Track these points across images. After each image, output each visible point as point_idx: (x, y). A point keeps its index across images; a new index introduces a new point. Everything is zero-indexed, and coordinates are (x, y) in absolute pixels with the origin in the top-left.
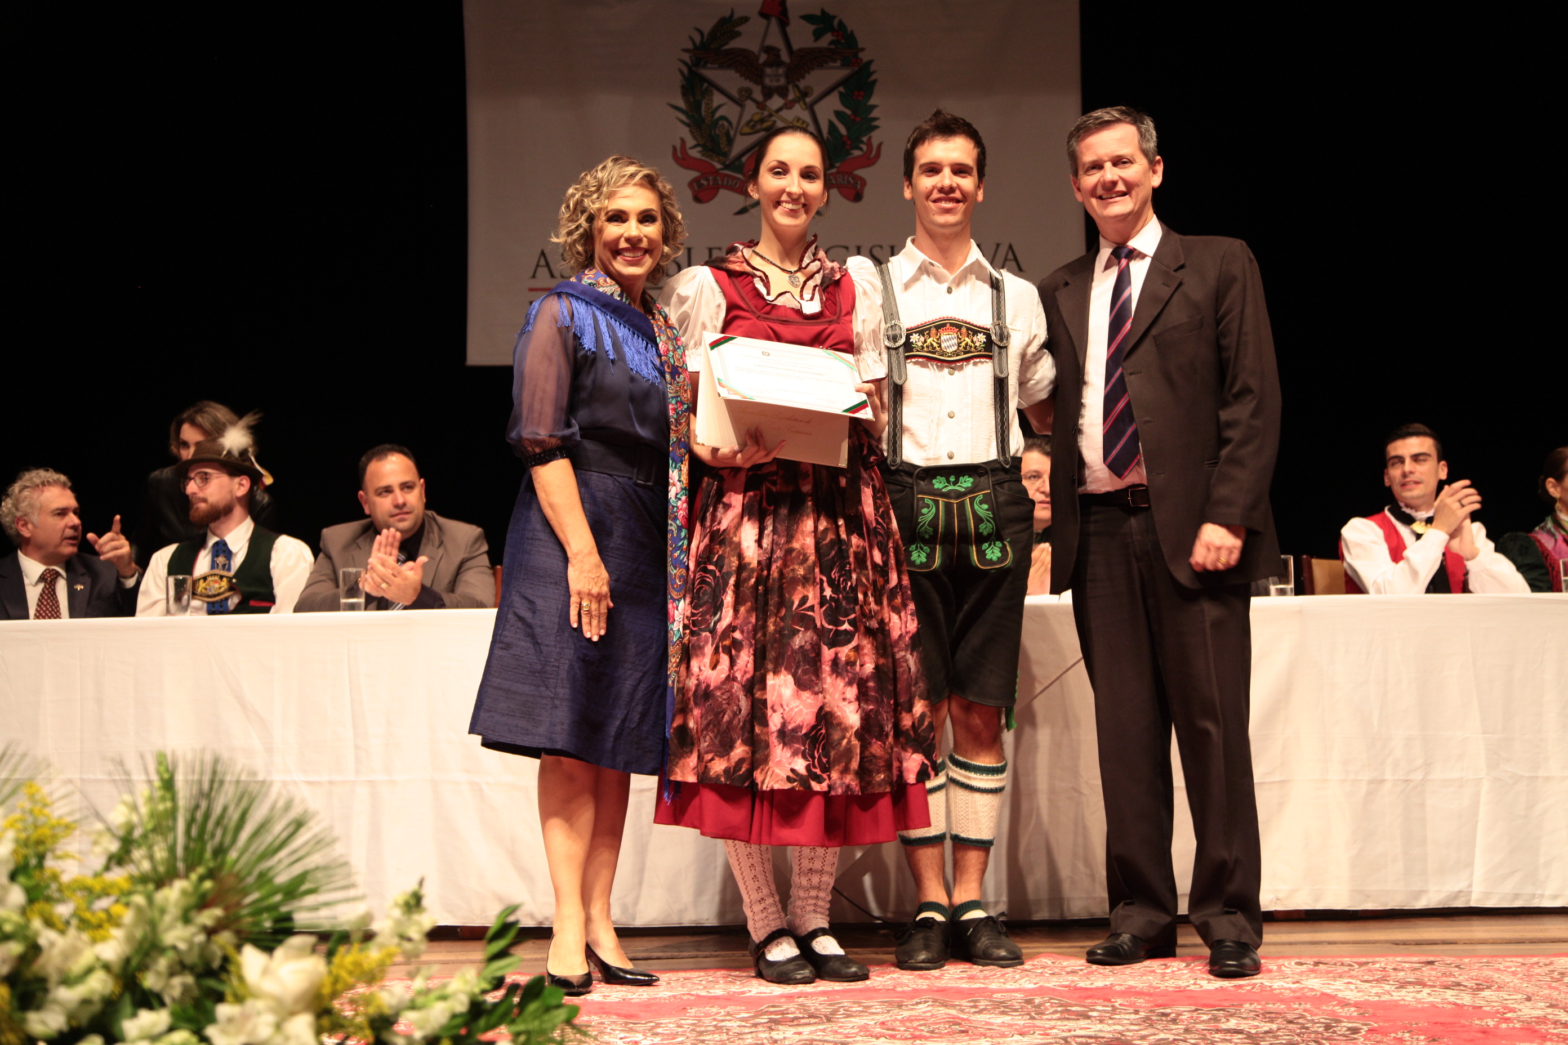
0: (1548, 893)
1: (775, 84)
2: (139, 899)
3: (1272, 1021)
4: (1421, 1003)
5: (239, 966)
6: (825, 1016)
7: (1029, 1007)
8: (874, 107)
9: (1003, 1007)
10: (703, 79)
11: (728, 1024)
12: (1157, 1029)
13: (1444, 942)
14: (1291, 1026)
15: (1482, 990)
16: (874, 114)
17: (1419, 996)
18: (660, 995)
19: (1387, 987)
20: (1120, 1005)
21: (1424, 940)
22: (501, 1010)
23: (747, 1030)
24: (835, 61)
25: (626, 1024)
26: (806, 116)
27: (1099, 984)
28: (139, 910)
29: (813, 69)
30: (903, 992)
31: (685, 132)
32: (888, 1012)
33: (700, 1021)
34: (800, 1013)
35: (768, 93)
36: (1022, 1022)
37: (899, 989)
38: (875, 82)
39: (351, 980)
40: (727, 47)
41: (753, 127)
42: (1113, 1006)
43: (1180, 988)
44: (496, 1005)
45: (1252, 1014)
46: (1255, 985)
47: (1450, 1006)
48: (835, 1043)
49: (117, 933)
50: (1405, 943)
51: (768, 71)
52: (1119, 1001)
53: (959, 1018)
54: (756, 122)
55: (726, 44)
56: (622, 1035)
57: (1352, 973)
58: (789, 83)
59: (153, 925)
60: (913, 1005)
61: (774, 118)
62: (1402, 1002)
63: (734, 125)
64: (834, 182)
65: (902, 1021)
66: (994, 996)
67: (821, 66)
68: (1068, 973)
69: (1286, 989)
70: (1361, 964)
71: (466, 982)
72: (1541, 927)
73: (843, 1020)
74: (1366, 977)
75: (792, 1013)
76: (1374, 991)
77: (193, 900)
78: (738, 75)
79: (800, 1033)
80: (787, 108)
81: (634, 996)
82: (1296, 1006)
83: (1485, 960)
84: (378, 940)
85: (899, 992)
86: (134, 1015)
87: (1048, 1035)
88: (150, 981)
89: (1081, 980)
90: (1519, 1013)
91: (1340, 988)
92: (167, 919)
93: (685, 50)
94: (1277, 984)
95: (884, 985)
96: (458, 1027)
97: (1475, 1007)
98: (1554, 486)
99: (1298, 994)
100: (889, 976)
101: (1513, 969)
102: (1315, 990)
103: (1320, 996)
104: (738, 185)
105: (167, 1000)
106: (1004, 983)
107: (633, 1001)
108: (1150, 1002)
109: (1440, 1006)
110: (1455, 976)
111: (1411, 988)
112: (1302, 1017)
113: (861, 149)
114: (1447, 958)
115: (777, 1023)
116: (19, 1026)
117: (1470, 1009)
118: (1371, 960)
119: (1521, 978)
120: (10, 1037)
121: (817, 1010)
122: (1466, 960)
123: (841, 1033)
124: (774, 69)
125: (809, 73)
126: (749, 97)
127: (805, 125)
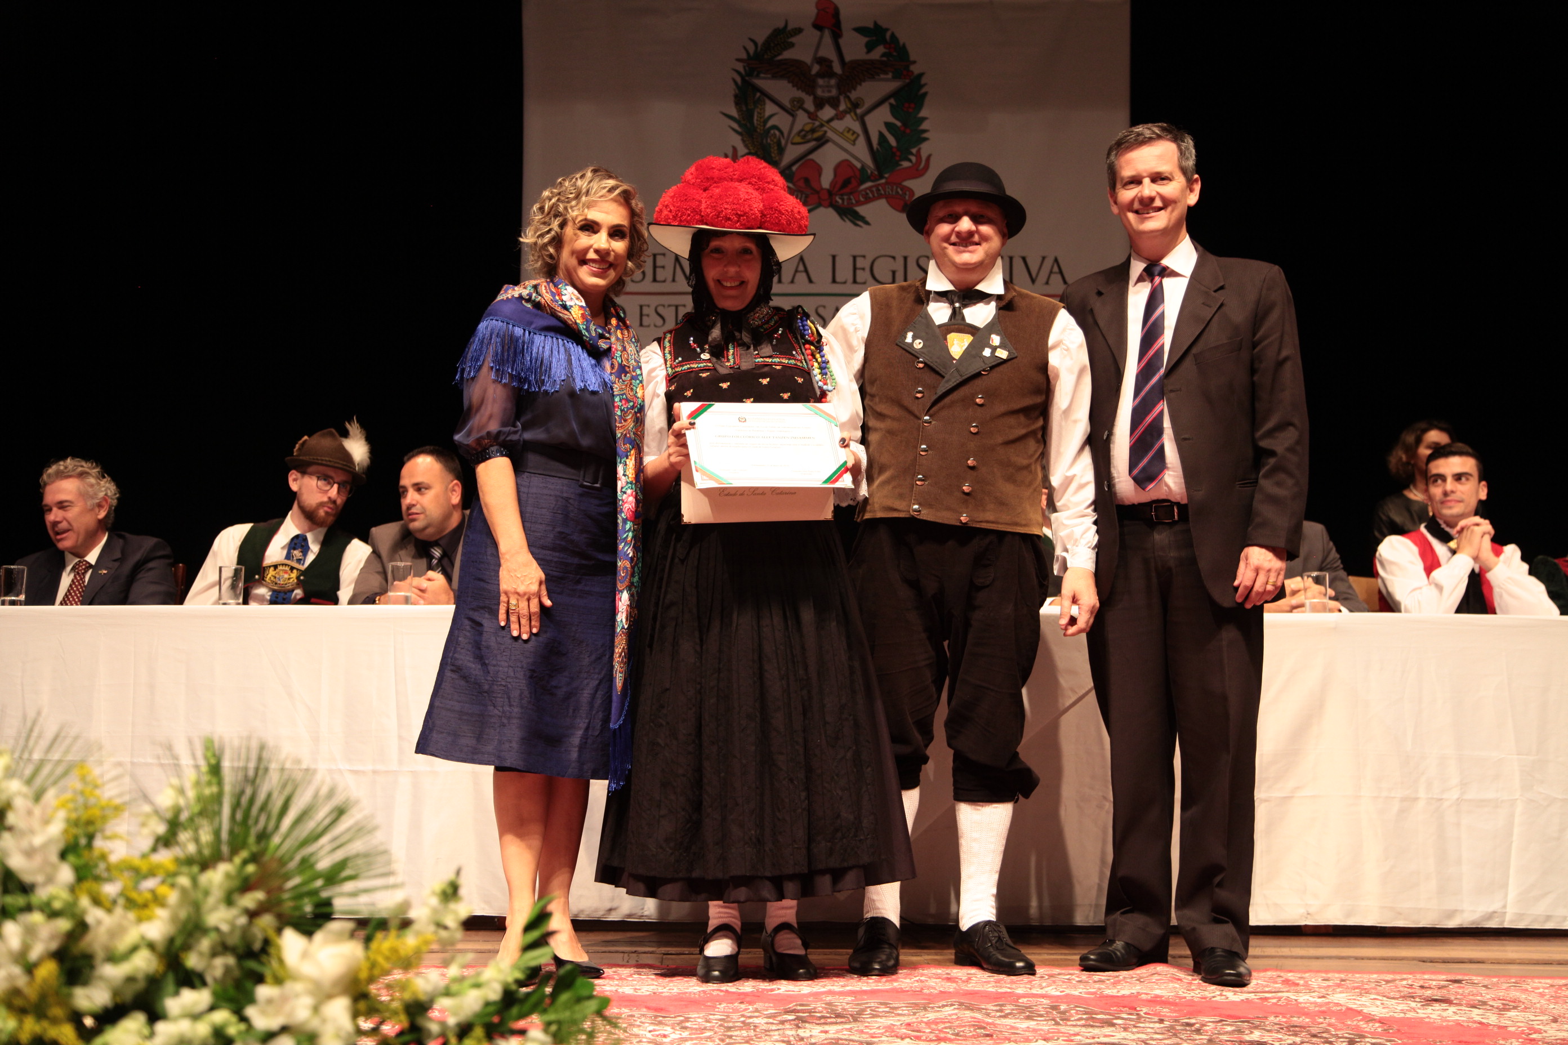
1: (827, 95)
2: (184, 881)
3: (1296, 1035)
4: (1446, 1021)
5: (279, 949)
6: (852, 1015)
7: (1054, 1012)
8: (924, 119)
9: (1028, 1012)
10: (756, 89)
11: (756, 1021)
12: (1181, 1038)
13: (1472, 961)
14: (1314, 1040)
15: (1509, 1010)
16: (924, 126)
17: (1445, 1014)
18: (691, 990)
19: (1413, 1004)
20: (1145, 1013)
21: (1452, 958)
22: (533, 999)
23: (774, 1027)
24: (887, 73)
25: (656, 1017)
26: (856, 127)
27: (1126, 992)
28: (184, 891)
29: (864, 81)
30: (930, 994)
31: (737, 140)
32: (915, 1014)
33: (728, 1016)
34: (828, 1012)
35: (820, 104)
36: (1047, 1028)
37: (926, 991)
38: (926, 94)
39: (387, 965)
40: (780, 58)
41: (805, 136)
42: (1138, 1014)
43: (1205, 998)
44: (528, 995)
45: (1276, 1027)
46: (1280, 999)
47: (1475, 1025)
48: (861, 1043)
49: (162, 914)
50: (1432, 961)
51: (820, 82)
52: (1145, 1010)
53: (984, 1022)
54: (807, 132)
55: (779, 54)
56: (651, 1028)
57: (1380, 989)
58: (840, 94)
59: (197, 907)
60: (939, 1007)
61: (825, 129)
62: (1427, 1020)
63: (786, 135)
64: (883, 192)
65: (928, 1023)
66: (1020, 1001)
67: (872, 77)
68: (1095, 982)
69: (1311, 1003)
70: (1387, 982)
73: (869, 1020)
74: (1392, 994)
75: (819, 1012)
76: (1400, 1007)
77: (236, 883)
78: (790, 85)
79: (826, 1032)
80: (838, 119)
81: (665, 990)
82: (1321, 1020)
83: (1513, 980)
84: (415, 927)
85: (926, 994)
86: (177, 993)
87: (1072, 1041)
88: (192, 961)
89: (1108, 988)
90: (1545, 1034)
91: (1366, 1004)
92: (211, 900)
93: (738, 60)
94: (1303, 998)
95: (911, 987)
96: (491, 1014)
97: (1500, 1027)
99: (1324, 1009)
100: (917, 978)
101: (1541, 990)
102: (1341, 1005)
103: (1345, 1012)
105: (209, 979)
106: (1031, 989)
107: (664, 994)
108: (1175, 1011)
109: (1465, 1024)
110: (1482, 996)
111: (1437, 1006)
112: (1326, 1031)
113: (910, 161)
114: (1474, 978)
115: (804, 1021)
116: (65, 1001)
117: (1495, 1029)
118: (1398, 977)
119: (1549, 1000)
120: (57, 1011)
121: (844, 1009)
122: (1495, 980)
123: (867, 1033)
124: (826, 79)
125: (860, 85)
126: (801, 107)
127: (855, 135)
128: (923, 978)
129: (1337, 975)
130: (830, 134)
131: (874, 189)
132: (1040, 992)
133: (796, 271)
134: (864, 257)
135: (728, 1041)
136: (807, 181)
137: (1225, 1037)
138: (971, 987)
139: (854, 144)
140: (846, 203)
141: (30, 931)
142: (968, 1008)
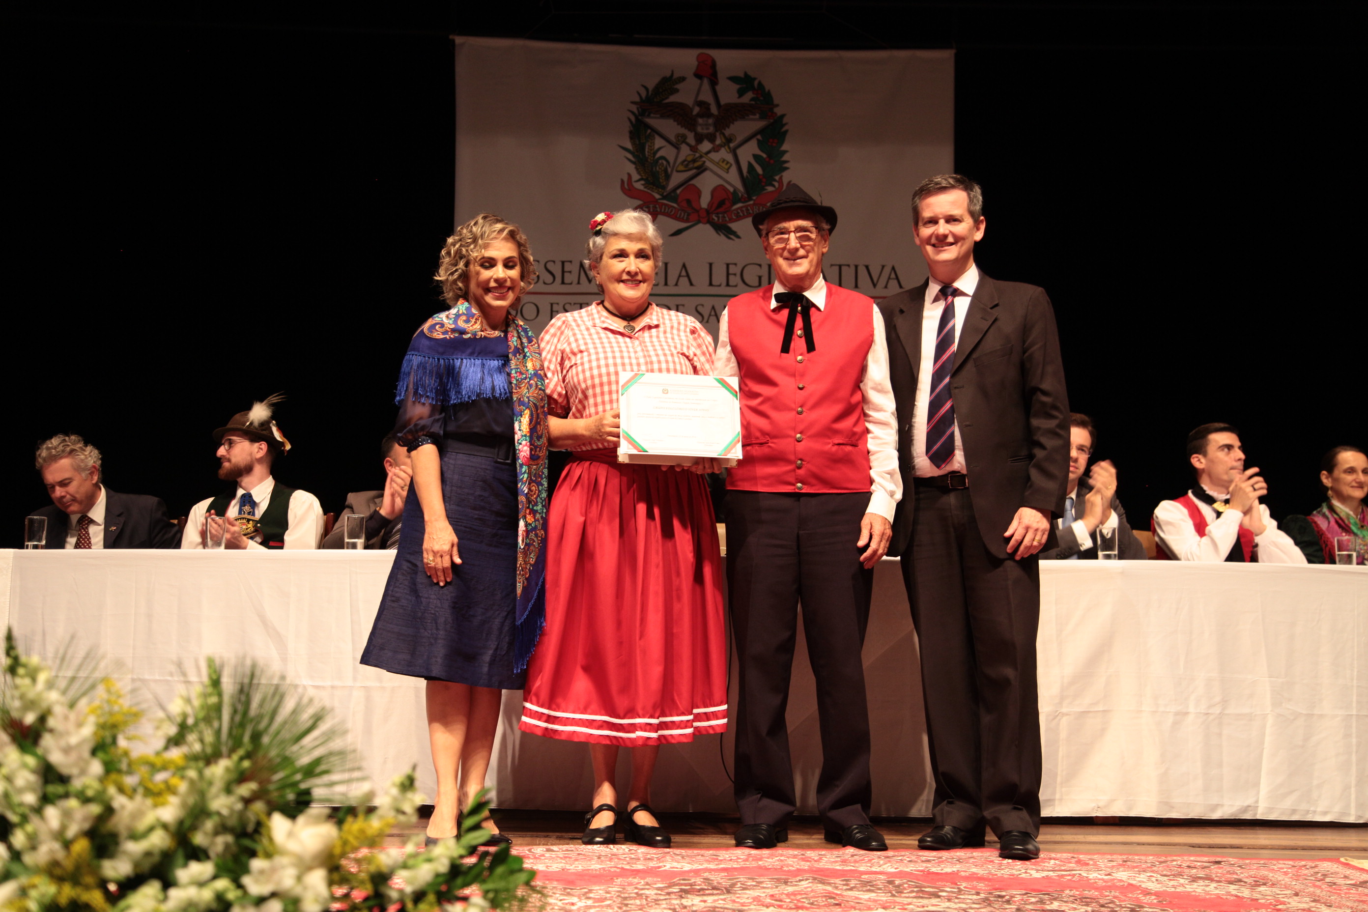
0: (1319, 809)
1: (705, 131)
2: (192, 774)
3: (1087, 905)
4: (1209, 894)
5: (269, 829)
6: (726, 888)
7: (891, 886)
8: (785, 152)
9: (869, 886)
10: (648, 126)
11: (647, 892)
12: (994, 908)
13: (1232, 847)
14: (1103, 909)
15: (1259, 886)
16: (785, 157)
17: (1207, 889)
18: (593, 867)
19: (1182, 881)
20: (965, 887)
21: (1216, 845)
22: (474, 872)
23: (662, 897)
24: (755, 115)
25: (565, 889)
26: (730, 158)
27: (948, 870)
28: (192, 782)
29: (736, 120)
30: (789, 871)
31: (631, 168)
32: (777, 887)
33: (624, 889)
34: (705, 885)
35: (699, 139)
36: (885, 899)
37: (785, 869)
38: (786, 131)
39: (355, 843)
40: (667, 101)
41: (687, 165)
42: (959, 888)
43: (1013, 875)
44: (471, 868)
45: (1071, 899)
46: (1074, 875)
47: (1232, 898)
48: (734, 910)
49: (174, 800)
50: (1200, 846)
51: (700, 121)
52: (964, 884)
53: (834, 893)
54: (689, 162)
55: (666, 98)
56: (562, 897)
57: (1155, 868)
58: (716, 131)
59: (202, 795)
60: (797, 882)
61: (704, 159)
62: (1194, 893)
63: (671, 164)
64: (751, 212)
65: (788, 895)
66: (863, 877)
67: (743, 117)
68: (923, 861)
69: (1099, 879)
70: (1161, 862)
71: (448, 848)
72: (1311, 837)
73: (740, 892)
74: (1165, 873)
75: (699, 885)
76: (1172, 883)
77: (234, 776)
78: (676, 123)
79: (705, 901)
80: (715, 151)
81: (571, 868)
82: (1108, 893)
83: (1262, 862)
84: (379, 812)
85: (785, 871)
86: (185, 865)
87: (905, 909)
88: (199, 839)
89: (933, 866)
90: (1288, 906)
91: (1142, 880)
92: (214, 790)
93: (633, 102)
94: (1093, 875)
95: (773, 865)
96: (440, 884)
97: (1253, 900)
98: (1327, 478)
99: (1109, 884)
100: (777, 858)
101: (1285, 870)
102: (1123, 881)
103: (1127, 887)
104: (673, 213)
105: (212, 854)
106: (871, 867)
107: (570, 871)
108: (989, 886)
109: (1224, 897)
110: (1237, 874)
111: (1201, 882)
112: (1112, 902)
113: (774, 186)
114: (1231, 859)
115: (686, 892)
116: (95, 871)
117: (1249, 901)
118: (1169, 858)
119: (1291, 878)
120: (89, 880)
121: (718, 883)
122: (1248, 861)
123: (738, 902)
124: (705, 119)
125: (733, 123)
126: (684, 142)
127: (729, 165)
128: (782, 858)
129: (1120, 857)
130: (708, 164)
131: (744, 209)
132: (878, 870)
133: (680, 276)
134: (735, 264)
135: (624, 908)
136: (689, 201)
137: (1030, 907)
138: (821, 865)
139: (728, 172)
140: (720, 221)
141: (67, 815)
142: (821, 883)
